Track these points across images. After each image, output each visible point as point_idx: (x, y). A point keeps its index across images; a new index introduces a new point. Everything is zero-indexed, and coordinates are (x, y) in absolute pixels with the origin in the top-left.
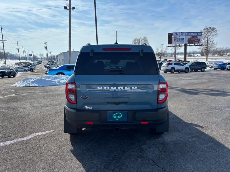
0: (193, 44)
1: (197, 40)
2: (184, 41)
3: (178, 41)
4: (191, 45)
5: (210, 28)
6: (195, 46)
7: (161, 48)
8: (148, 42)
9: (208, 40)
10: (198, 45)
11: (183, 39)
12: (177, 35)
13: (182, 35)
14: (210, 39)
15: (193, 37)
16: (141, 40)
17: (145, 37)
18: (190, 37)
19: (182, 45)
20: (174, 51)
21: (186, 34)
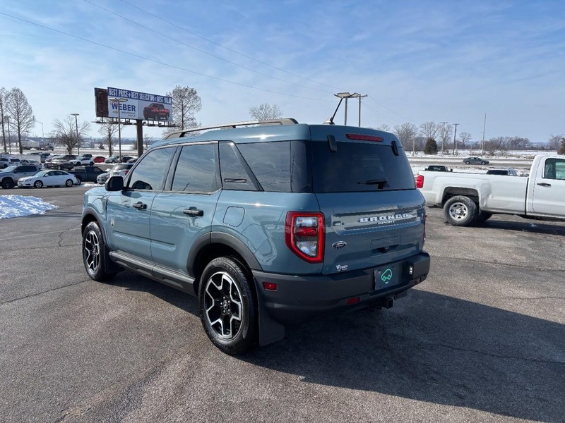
0: (156, 123)
1: (163, 112)
2: (137, 113)
3: (123, 111)
4: (151, 122)
5: (186, 90)
6: (160, 126)
7: (70, 124)
8: (26, 103)
9: (183, 115)
10: (166, 124)
11: (133, 108)
12: (118, 96)
13: (131, 98)
14: (187, 113)
15: (155, 106)
16: (4, 95)
17: (18, 90)
18: (148, 104)
19: (131, 121)
20: (107, 134)
21: (139, 96)
